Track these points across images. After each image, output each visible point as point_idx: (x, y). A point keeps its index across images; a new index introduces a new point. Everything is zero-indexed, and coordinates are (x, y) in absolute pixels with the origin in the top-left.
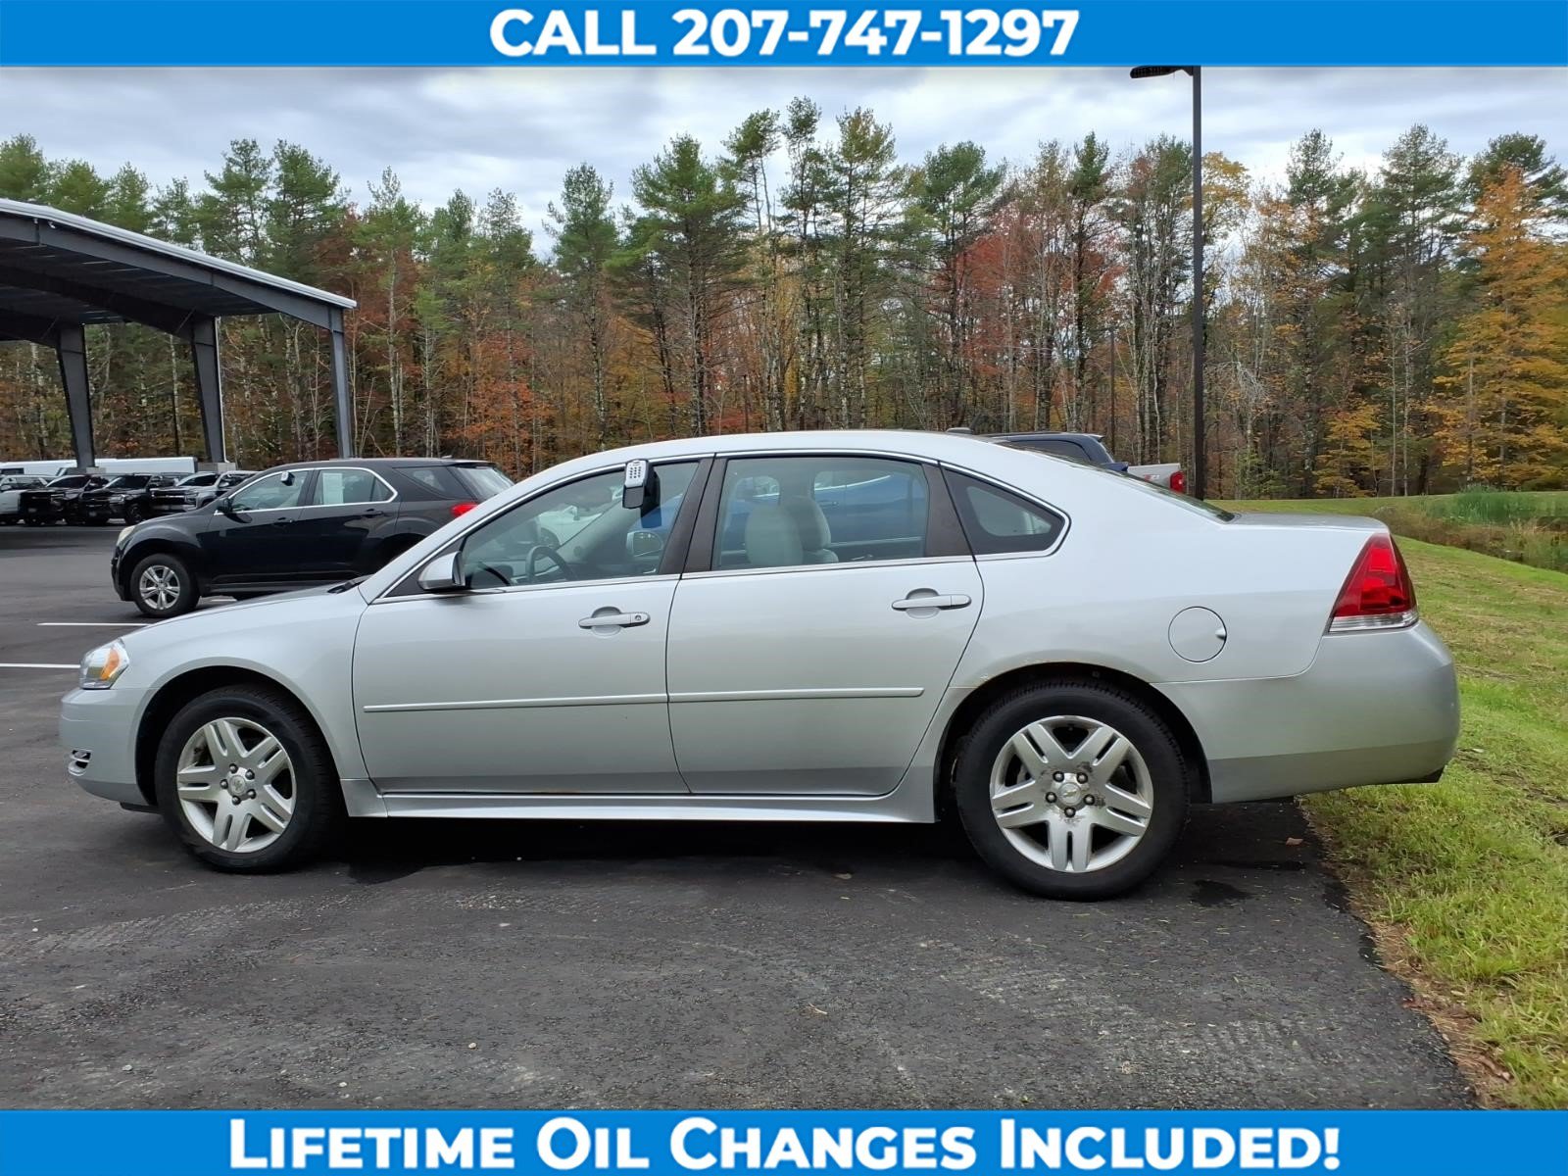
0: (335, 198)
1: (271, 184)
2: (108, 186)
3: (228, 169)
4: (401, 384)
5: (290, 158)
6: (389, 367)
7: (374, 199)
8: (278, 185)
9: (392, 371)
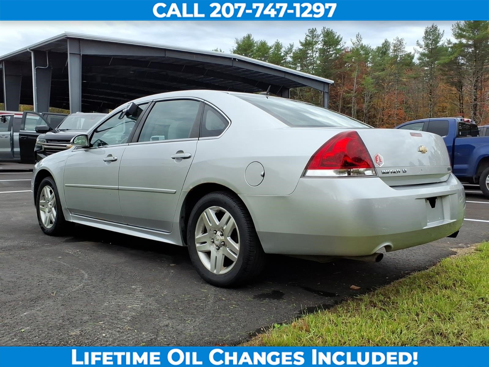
0: (341, 46)
1: (319, 43)
2: (271, 48)
3: (306, 39)
4: (355, 111)
5: (326, 33)
6: (352, 105)
7: (353, 45)
8: (321, 43)
9: (353, 107)
